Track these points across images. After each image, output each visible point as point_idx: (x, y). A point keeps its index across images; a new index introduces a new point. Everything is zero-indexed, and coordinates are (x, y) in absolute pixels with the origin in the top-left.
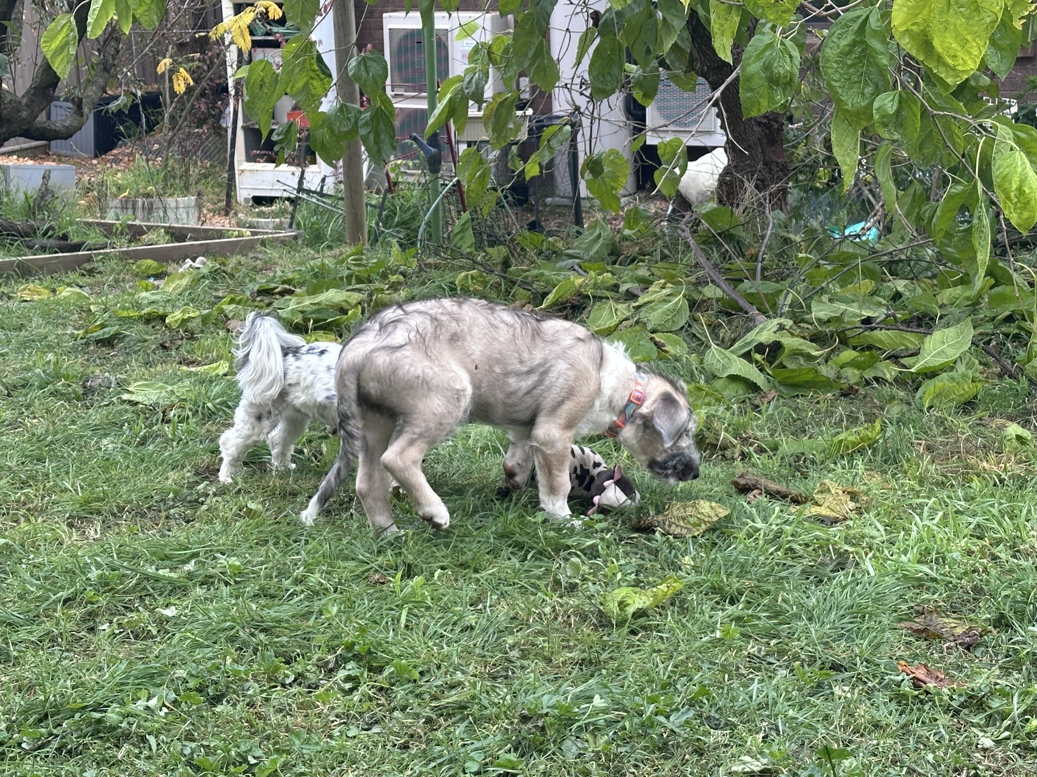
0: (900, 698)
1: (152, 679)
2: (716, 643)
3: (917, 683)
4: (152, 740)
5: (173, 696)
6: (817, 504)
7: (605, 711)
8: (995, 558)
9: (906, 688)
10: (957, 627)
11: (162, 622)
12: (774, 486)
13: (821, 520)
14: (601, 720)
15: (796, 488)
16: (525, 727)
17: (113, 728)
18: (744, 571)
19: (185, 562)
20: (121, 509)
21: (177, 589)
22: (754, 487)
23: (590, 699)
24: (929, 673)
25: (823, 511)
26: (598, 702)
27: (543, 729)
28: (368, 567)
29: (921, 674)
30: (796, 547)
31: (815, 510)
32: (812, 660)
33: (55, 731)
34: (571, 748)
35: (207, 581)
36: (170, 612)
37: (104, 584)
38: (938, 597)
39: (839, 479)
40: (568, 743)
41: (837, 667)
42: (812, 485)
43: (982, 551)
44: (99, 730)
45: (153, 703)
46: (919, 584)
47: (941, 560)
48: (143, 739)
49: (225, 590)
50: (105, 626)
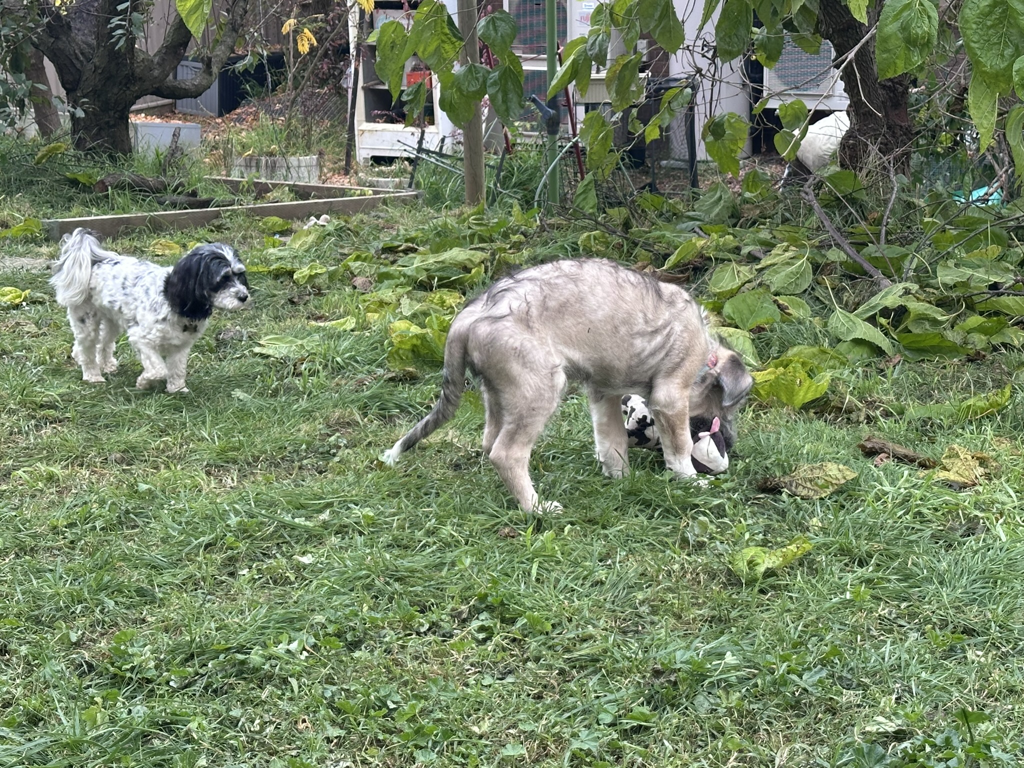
1: (292, 623)
2: (846, 604)
4: (293, 682)
5: (312, 640)
6: (945, 468)
7: (736, 668)
11: (299, 569)
12: (901, 450)
13: (949, 485)
14: (733, 677)
15: (924, 452)
16: (657, 682)
17: (256, 670)
18: (872, 535)
19: (320, 511)
20: (256, 459)
21: (313, 538)
22: (881, 451)
23: (721, 656)
25: (952, 476)
26: (730, 659)
27: (675, 683)
28: (498, 520)
30: (925, 511)
31: (942, 475)
32: (944, 625)
33: (201, 671)
34: (703, 703)
35: (342, 531)
36: (307, 560)
37: (243, 532)
39: (966, 444)
40: (700, 698)
41: (969, 632)
42: (940, 448)
44: (243, 671)
45: (294, 646)
48: (285, 681)
49: (360, 540)
50: (245, 571)
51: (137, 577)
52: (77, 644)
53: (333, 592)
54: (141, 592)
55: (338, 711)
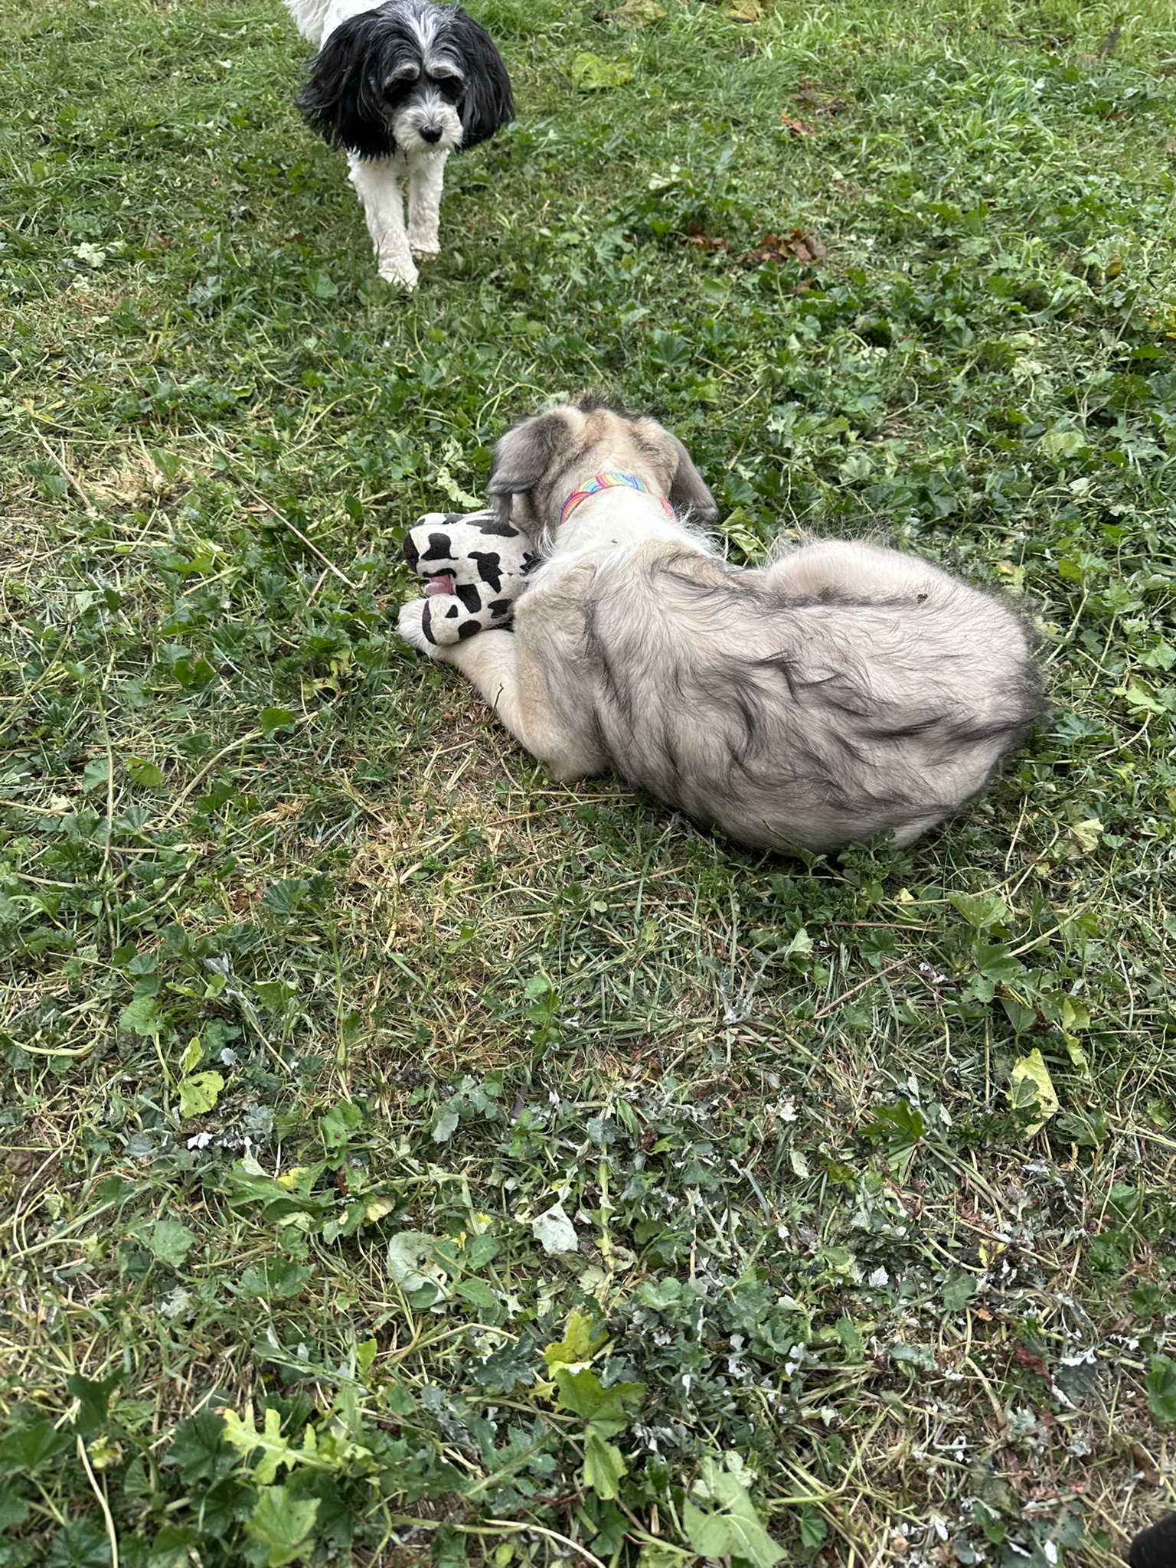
0: (779, 142)
1: (211, 107)
2: (645, 102)
3: (793, 132)
4: (209, 152)
5: (225, 121)
6: (734, 7)
7: (557, 143)
8: (862, 52)
9: (786, 135)
10: (826, 98)
11: (221, 72)
13: (736, 20)
14: (553, 150)
16: (494, 153)
17: (180, 142)
18: (674, 52)
19: (240, 28)
21: (234, 48)
23: (545, 134)
24: (803, 127)
25: (739, 15)
26: (552, 135)
27: (508, 154)
29: (797, 126)
30: (715, 37)
31: (733, 13)
32: (718, 116)
34: (529, 170)
35: (256, 43)
36: (227, 64)
37: (175, 40)
38: (818, 78)
40: (527, 166)
41: (736, 123)
43: (854, 45)
44: (169, 142)
45: (210, 125)
46: (804, 67)
47: (823, 51)
48: (204, 153)
49: (270, 49)
51: (88, 74)
52: (38, 121)
53: (245, 87)
54: (90, 85)
55: (242, 172)
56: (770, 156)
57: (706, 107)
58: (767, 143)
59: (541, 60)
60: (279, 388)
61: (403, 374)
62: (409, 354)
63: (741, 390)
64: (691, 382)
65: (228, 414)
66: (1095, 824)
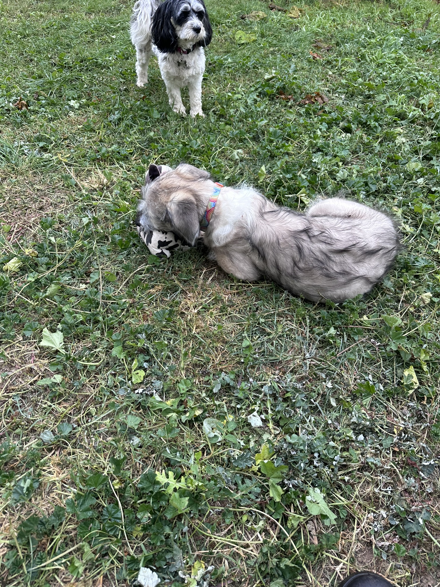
0: (309, 62)
1: (110, 52)
2: (261, 48)
3: (314, 58)
4: (111, 68)
5: (116, 57)
6: (291, 13)
7: (231, 63)
8: (337, 28)
9: (312, 58)
10: (325, 46)
11: (112, 39)
12: (280, 8)
13: (291, 18)
14: (230, 65)
15: (286, 8)
16: (210, 67)
17: (101, 64)
19: (118, 24)
20: (100, 11)
21: (116, 31)
22: (274, 8)
23: (227, 60)
24: (318, 56)
25: (292, 16)
26: (230, 60)
27: (215, 67)
29: (315, 55)
30: (284, 24)
31: (290, 15)
32: (287, 52)
34: (222, 72)
36: (114, 37)
37: (95, 28)
38: (321, 38)
39: (297, 6)
40: (221, 71)
41: (294, 55)
42: (290, 8)
43: (334, 26)
44: (97, 65)
45: (110, 58)
46: (317, 34)
47: (323, 28)
48: (109, 68)
50: (97, 40)
51: (67, 41)
52: (51, 58)
53: (121, 45)
54: (68, 45)
55: (123, 75)
56: (307, 67)
57: (283, 49)
58: (305, 62)
59: (223, 33)
60: (142, 149)
61: (185, 145)
62: (186, 137)
63: (301, 148)
64: (283, 146)
65: (126, 158)
66: (429, 294)
